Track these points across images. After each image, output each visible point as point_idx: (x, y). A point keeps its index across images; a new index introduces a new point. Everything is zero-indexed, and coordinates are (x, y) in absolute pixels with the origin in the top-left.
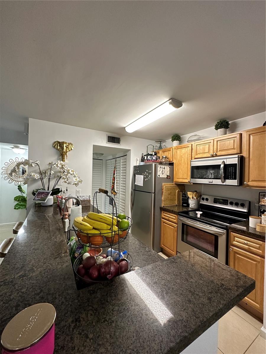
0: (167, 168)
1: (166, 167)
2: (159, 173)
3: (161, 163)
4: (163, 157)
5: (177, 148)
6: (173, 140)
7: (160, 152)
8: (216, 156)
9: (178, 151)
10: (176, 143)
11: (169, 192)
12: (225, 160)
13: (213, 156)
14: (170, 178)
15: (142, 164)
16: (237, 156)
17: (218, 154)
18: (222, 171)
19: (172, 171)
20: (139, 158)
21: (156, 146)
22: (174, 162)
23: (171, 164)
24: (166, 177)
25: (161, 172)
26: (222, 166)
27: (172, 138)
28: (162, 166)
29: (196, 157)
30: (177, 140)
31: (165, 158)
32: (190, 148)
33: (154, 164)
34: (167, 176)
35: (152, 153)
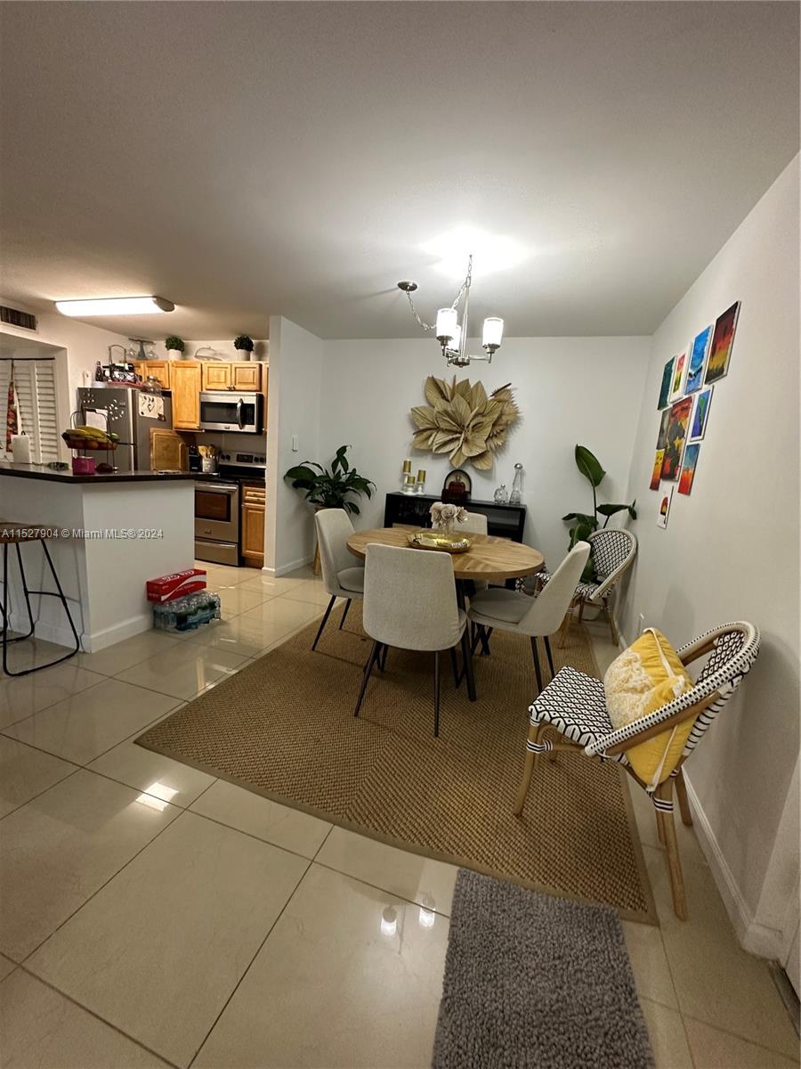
0: (159, 402)
1: (155, 398)
2: (142, 408)
3: (145, 390)
4: (148, 377)
5: (177, 365)
6: (169, 347)
7: (142, 365)
8: (235, 390)
9: (179, 371)
10: (174, 355)
11: (165, 445)
12: (243, 398)
13: (230, 390)
14: (166, 419)
15: (100, 385)
16: (254, 394)
17: (237, 387)
18: (238, 413)
19: (168, 407)
20: (91, 373)
21: (131, 350)
22: (172, 390)
23: (167, 394)
24: (157, 417)
25: (146, 406)
26: (239, 405)
27: (167, 342)
28: (147, 396)
29: (209, 387)
30: (176, 349)
31: (154, 380)
32: (199, 370)
33: (130, 390)
34: (160, 415)
35: (122, 365)
